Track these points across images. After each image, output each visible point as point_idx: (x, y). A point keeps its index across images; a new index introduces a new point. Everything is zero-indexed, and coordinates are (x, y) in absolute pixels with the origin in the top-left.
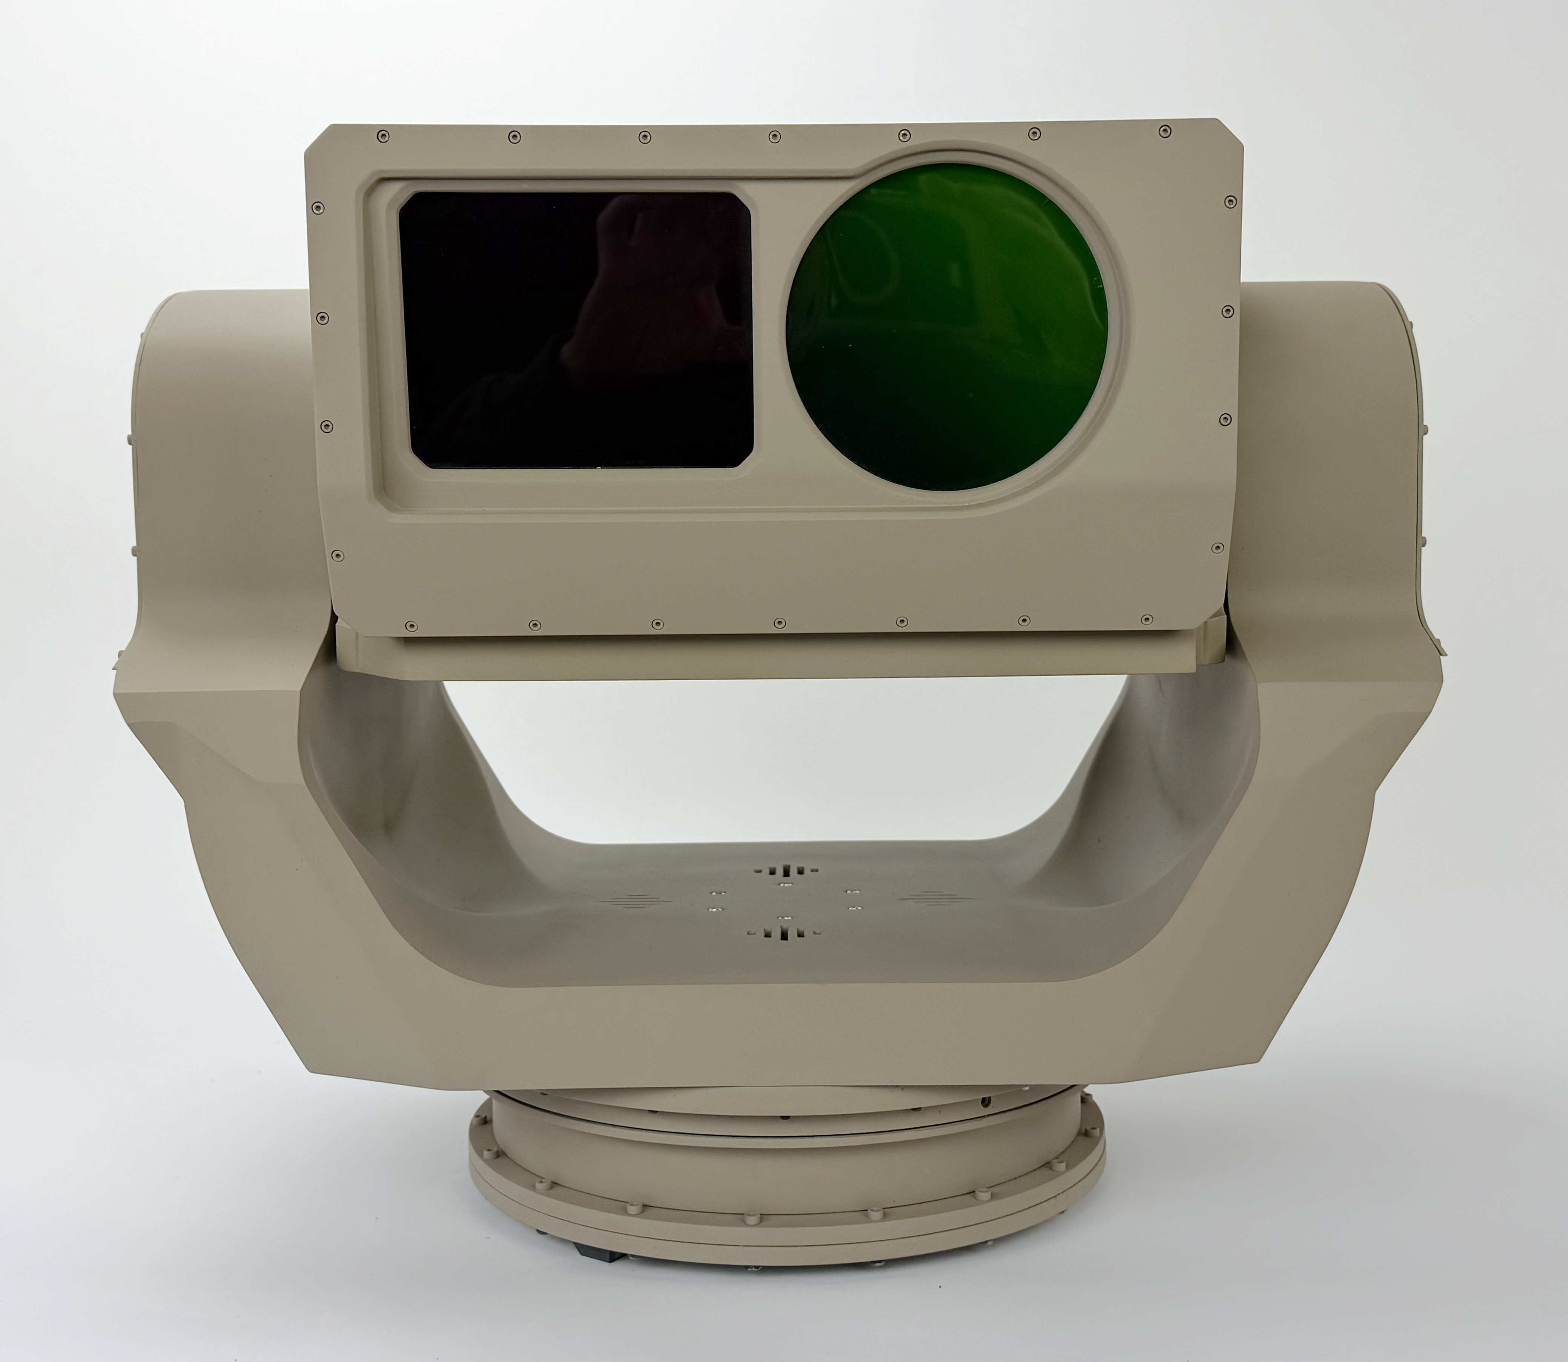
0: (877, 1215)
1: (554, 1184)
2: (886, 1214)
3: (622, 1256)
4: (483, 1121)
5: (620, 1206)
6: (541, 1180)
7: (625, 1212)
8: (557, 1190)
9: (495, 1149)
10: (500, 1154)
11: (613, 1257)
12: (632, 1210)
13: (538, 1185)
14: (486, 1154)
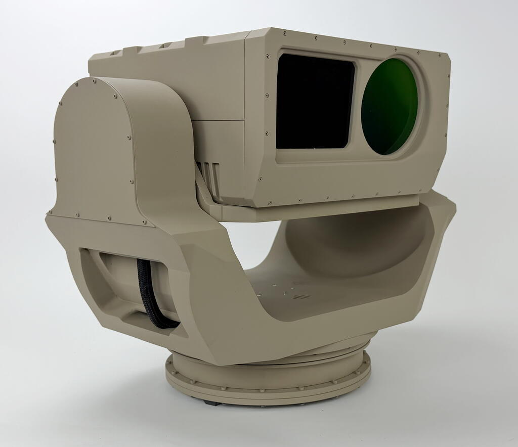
3: (220, 404)
4: (169, 363)
9: (175, 371)
10: (177, 373)
11: (217, 404)
12: (223, 389)
13: (191, 382)
14: (173, 373)
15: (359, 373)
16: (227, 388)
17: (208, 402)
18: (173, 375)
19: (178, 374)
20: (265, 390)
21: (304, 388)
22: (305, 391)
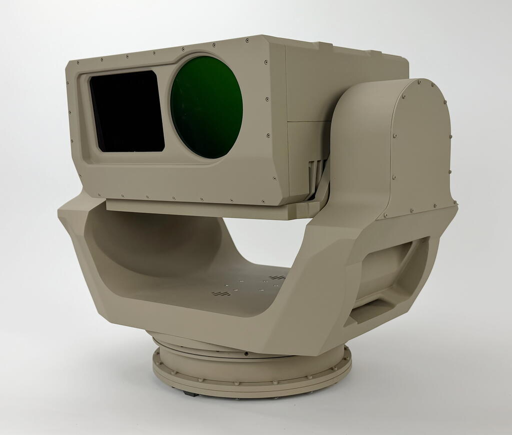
0: (275, 383)
1: (177, 373)
2: (279, 383)
3: (198, 395)
5: (196, 379)
6: (173, 371)
7: (198, 381)
8: (178, 375)
10: (161, 363)
11: (195, 395)
12: (200, 380)
13: (172, 373)
15: (336, 369)
16: (204, 380)
17: (187, 393)
18: (157, 366)
19: (162, 365)
20: (240, 383)
21: (278, 383)
22: (279, 385)
